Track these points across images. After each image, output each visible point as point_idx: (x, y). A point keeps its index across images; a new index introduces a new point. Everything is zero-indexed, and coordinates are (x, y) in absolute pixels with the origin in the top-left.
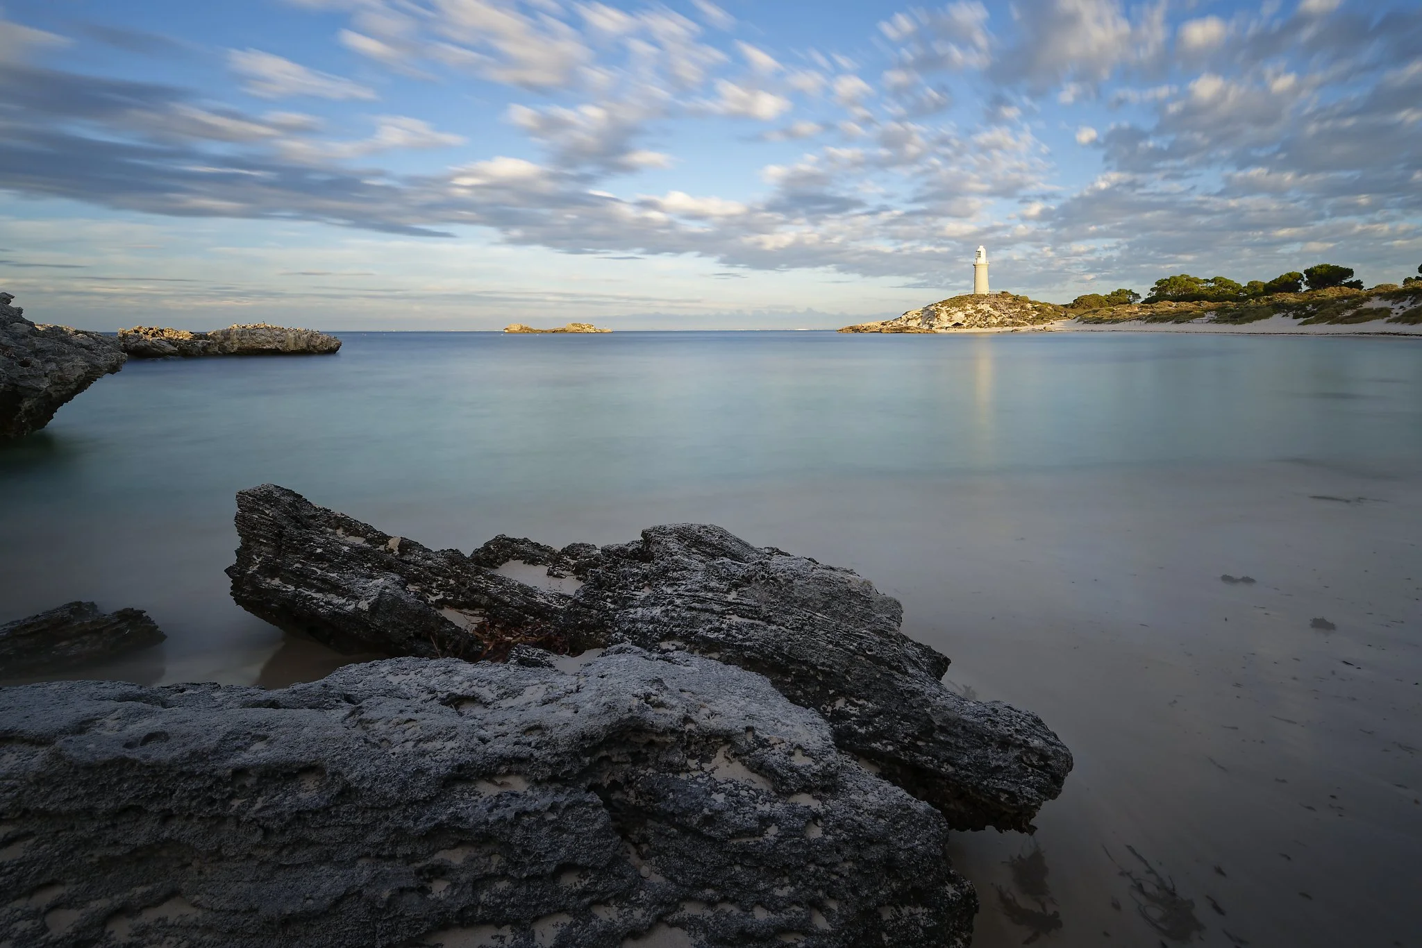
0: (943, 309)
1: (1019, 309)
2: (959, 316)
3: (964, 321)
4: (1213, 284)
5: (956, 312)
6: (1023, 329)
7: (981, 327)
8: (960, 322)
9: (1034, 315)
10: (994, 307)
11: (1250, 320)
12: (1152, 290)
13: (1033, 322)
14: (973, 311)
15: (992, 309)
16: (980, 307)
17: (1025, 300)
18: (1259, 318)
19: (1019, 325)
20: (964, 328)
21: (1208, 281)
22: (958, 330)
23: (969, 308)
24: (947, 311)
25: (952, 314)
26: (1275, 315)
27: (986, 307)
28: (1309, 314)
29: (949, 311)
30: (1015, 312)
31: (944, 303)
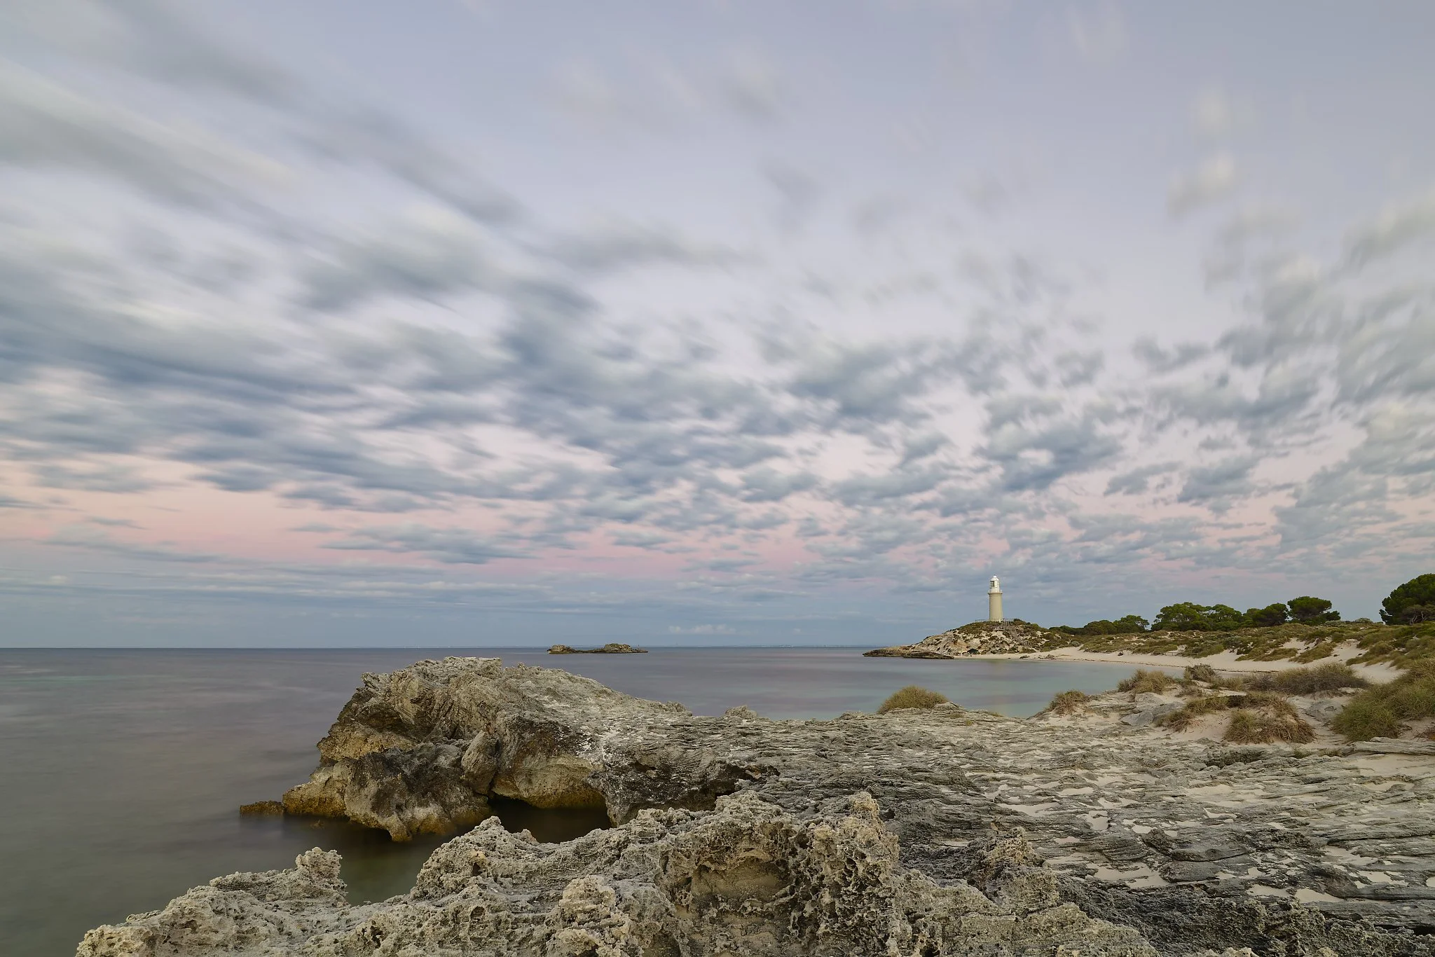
0: (960, 635)
1: (1029, 637)
2: (976, 642)
3: (979, 648)
4: (1215, 612)
5: (971, 639)
6: (1031, 656)
7: (994, 653)
8: (976, 648)
9: (1043, 643)
10: (1008, 635)
11: (1205, 655)
12: (1158, 616)
13: (1043, 648)
14: (987, 638)
15: (1004, 636)
16: (994, 634)
17: (1036, 628)
18: (1211, 653)
19: (1028, 651)
20: (979, 653)
21: (1209, 608)
22: (974, 656)
23: (984, 635)
24: (964, 638)
25: (967, 640)
26: (1225, 651)
27: (1000, 634)
28: (1248, 651)
29: (966, 637)
30: (1026, 639)
31: (962, 629)
